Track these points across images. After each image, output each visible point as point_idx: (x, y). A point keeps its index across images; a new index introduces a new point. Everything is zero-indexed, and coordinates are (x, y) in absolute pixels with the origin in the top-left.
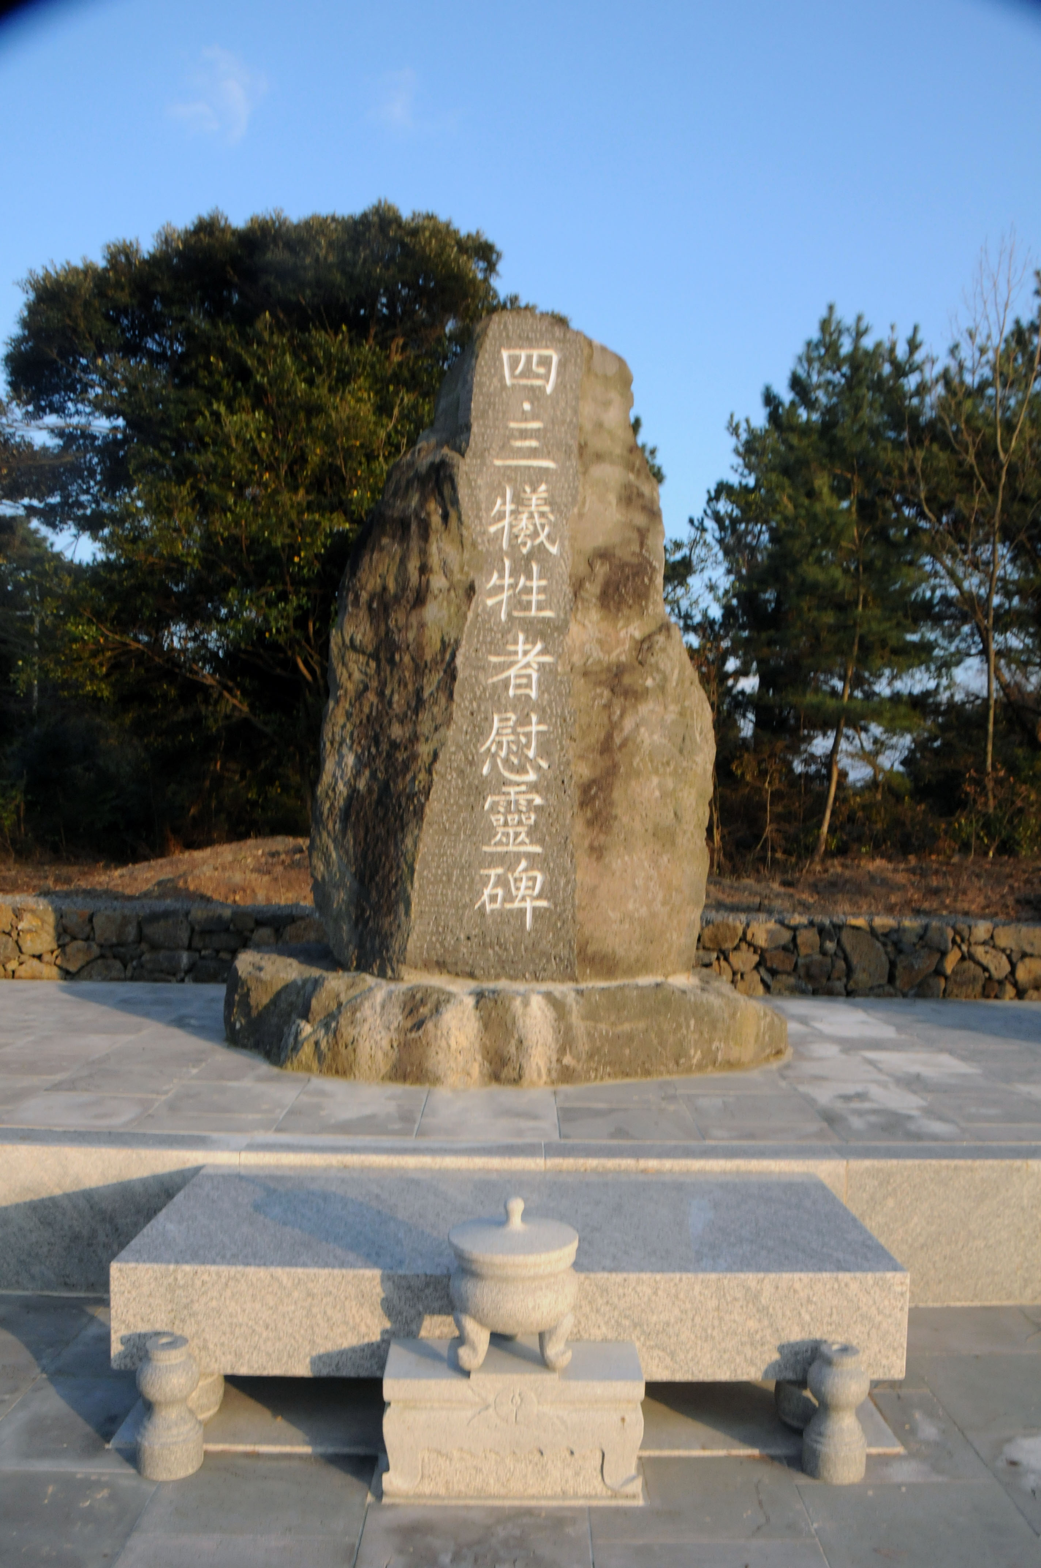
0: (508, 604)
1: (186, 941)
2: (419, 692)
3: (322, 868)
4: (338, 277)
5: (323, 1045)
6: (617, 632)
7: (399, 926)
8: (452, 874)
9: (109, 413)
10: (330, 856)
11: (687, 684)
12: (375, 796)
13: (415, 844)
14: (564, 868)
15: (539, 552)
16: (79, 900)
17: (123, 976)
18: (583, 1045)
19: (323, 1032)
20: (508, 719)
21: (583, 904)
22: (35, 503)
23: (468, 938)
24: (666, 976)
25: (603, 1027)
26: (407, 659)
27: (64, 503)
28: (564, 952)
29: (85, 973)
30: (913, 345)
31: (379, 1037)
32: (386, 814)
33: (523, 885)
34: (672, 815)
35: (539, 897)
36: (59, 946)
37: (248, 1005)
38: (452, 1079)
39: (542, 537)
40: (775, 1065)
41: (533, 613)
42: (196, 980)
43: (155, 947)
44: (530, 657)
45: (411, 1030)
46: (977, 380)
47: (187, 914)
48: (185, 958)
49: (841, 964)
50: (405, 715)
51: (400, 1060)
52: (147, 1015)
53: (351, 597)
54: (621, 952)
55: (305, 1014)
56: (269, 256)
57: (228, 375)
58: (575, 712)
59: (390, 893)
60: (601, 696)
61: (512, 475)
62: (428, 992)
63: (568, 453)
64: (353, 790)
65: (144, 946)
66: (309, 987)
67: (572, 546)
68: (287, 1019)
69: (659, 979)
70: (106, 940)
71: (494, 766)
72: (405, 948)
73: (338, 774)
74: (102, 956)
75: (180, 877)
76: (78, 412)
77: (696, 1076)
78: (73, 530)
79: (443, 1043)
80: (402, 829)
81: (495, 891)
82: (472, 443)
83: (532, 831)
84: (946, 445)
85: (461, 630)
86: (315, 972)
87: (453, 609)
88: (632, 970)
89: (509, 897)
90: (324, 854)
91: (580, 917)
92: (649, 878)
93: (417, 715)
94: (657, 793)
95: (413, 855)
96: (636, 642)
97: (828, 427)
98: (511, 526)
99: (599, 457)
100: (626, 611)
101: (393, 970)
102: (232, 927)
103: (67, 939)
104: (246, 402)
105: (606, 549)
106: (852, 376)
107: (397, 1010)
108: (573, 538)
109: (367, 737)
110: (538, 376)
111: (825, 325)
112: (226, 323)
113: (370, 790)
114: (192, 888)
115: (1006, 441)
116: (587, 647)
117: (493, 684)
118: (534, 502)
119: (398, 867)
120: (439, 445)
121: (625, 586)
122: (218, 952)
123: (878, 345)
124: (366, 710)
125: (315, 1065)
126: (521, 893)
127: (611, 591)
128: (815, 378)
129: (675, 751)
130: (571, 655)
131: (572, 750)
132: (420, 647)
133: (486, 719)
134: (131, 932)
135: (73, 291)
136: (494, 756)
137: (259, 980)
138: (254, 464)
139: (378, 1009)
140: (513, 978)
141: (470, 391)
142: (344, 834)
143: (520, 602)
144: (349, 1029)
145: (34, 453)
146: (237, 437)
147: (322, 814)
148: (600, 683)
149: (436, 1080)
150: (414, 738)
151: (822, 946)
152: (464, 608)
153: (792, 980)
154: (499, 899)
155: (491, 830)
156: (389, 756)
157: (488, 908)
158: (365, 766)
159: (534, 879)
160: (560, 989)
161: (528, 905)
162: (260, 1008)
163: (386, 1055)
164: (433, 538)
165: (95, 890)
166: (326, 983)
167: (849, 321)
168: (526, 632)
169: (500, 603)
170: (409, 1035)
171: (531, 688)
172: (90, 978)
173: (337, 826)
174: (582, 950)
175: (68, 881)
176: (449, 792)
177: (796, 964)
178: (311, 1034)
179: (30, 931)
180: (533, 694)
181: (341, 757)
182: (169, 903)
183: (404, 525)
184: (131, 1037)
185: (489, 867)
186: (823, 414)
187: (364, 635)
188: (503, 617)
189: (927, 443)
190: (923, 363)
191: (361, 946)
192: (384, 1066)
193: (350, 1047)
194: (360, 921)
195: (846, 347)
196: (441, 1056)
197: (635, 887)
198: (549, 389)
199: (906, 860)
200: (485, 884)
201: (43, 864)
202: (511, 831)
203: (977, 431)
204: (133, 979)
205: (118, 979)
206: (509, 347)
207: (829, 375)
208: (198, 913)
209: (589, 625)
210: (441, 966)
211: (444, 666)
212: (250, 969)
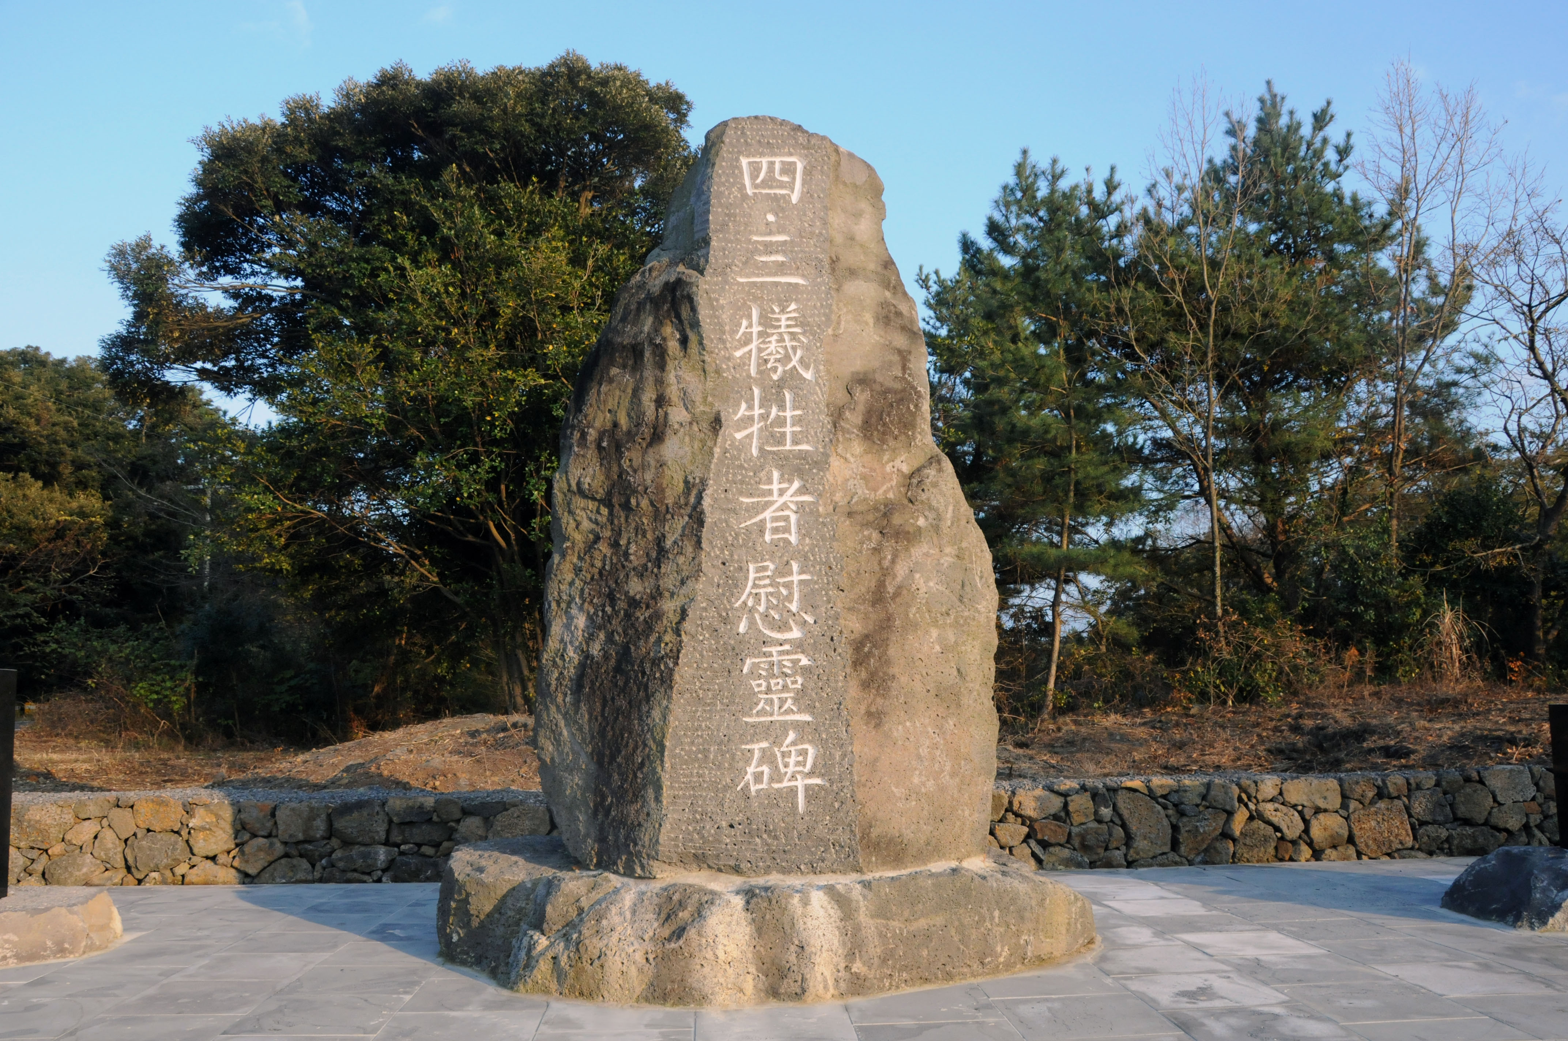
0: (760, 438)
1: (382, 836)
2: (660, 541)
3: (551, 748)
4: (526, 128)
5: (564, 961)
6: (883, 466)
7: (648, 814)
8: (709, 751)
9: (287, 273)
10: (561, 734)
11: (963, 522)
12: (613, 662)
13: (664, 717)
14: (838, 738)
15: (791, 379)
16: (260, 790)
17: (310, 877)
18: (874, 949)
19: (562, 944)
20: (765, 569)
21: (863, 779)
22: (208, 366)
23: (732, 826)
24: (960, 860)
25: (896, 924)
26: (645, 503)
27: (240, 366)
28: (844, 838)
29: (266, 875)
30: (1111, 187)
31: (631, 950)
32: (626, 683)
33: (792, 760)
34: (955, 673)
35: (811, 774)
36: (237, 845)
37: (467, 913)
38: (721, 997)
39: (794, 362)
40: (1089, 958)
41: (788, 447)
42: (396, 879)
43: (347, 843)
44: (786, 498)
45: (669, 940)
46: (1177, 217)
47: (384, 804)
48: (382, 854)
49: (1119, 832)
50: (646, 570)
51: (658, 976)
52: (341, 925)
53: (577, 435)
54: (908, 834)
55: (539, 924)
56: (455, 107)
57: (412, 229)
58: (842, 558)
59: (635, 776)
60: (869, 538)
61: (756, 293)
62: (687, 891)
63: (819, 270)
64: (587, 656)
65: (335, 842)
66: (541, 890)
67: (828, 372)
68: (514, 928)
69: (954, 864)
70: (291, 836)
71: (752, 623)
72: (657, 841)
73: (567, 639)
74: (287, 855)
75: (371, 761)
76: (254, 273)
77: (1004, 976)
78: (249, 395)
79: (709, 955)
80: (648, 701)
81: (760, 769)
82: (712, 259)
83: (800, 695)
84: (1152, 283)
85: (707, 468)
86: (547, 872)
87: (697, 445)
88: (921, 856)
89: (777, 776)
90: (553, 731)
91: (859, 796)
92: (935, 746)
93: (659, 567)
94: (938, 648)
95: (662, 729)
96: (904, 476)
97: (1028, 272)
98: (760, 350)
99: (852, 273)
100: (892, 443)
101: (643, 867)
102: (435, 818)
103: (247, 836)
104: (433, 255)
105: (865, 374)
106: (1051, 220)
107: (651, 916)
108: (828, 362)
109: (600, 594)
110: (782, 185)
111: (1019, 169)
112: (410, 176)
113: (606, 657)
114: (386, 773)
115: (1213, 277)
116: (851, 483)
117: (747, 528)
118: (783, 323)
119: (645, 745)
120: (673, 263)
121: (889, 415)
122: (419, 845)
123: (1075, 188)
124: (599, 564)
125: (554, 986)
126: (791, 769)
127: (874, 420)
128: (1013, 222)
129: (955, 599)
130: (832, 494)
131: (841, 601)
132: (660, 490)
133: (741, 568)
134: (320, 827)
135: (249, 148)
136: (751, 611)
137: (480, 883)
138: (441, 319)
139: (628, 915)
140: (785, 871)
141: (707, 202)
142: (577, 709)
143: (772, 435)
144: (595, 940)
145: (208, 316)
146: (423, 292)
147: (549, 685)
148: (867, 525)
149: (703, 999)
150: (657, 594)
151: (1096, 813)
152: (709, 443)
153: (1066, 853)
154: (766, 778)
155: (751, 698)
156: (628, 616)
157: (753, 788)
158: (600, 628)
159: (804, 753)
160: (844, 881)
161: (800, 783)
162: (482, 917)
163: (640, 970)
164: (670, 365)
165: (275, 779)
166: (563, 885)
167: (1044, 164)
168: (781, 467)
169: (750, 436)
170: (667, 946)
171: (790, 533)
172: (272, 880)
173: (568, 699)
174: (865, 835)
175: (243, 768)
176: (702, 655)
177: (1070, 834)
178: (547, 948)
179: (203, 829)
180: (793, 538)
181: (571, 618)
182: (362, 792)
183: (636, 352)
184: (326, 955)
185: (752, 741)
186: (1023, 258)
187: (593, 478)
188: (755, 452)
189: (1133, 283)
190: (1123, 203)
191: (602, 839)
192: (638, 983)
193: (596, 963)
194: (600, 809)
195: (1043, 190)
196: (706, 970)
197: (919, 757)
198: (795, 198)
199: (1141, 714)
200: (748, 762)
201: (215, 750)
202: (774, 697)
203: (1180, 268)
204: (321, 880)
205: (306, 881)
206: (748, 156)
207: (1028, 219)
208: (397, 803)
209: (852, 460)
210: (700, 860)
211: (689, 510)
212: (468, 870)
